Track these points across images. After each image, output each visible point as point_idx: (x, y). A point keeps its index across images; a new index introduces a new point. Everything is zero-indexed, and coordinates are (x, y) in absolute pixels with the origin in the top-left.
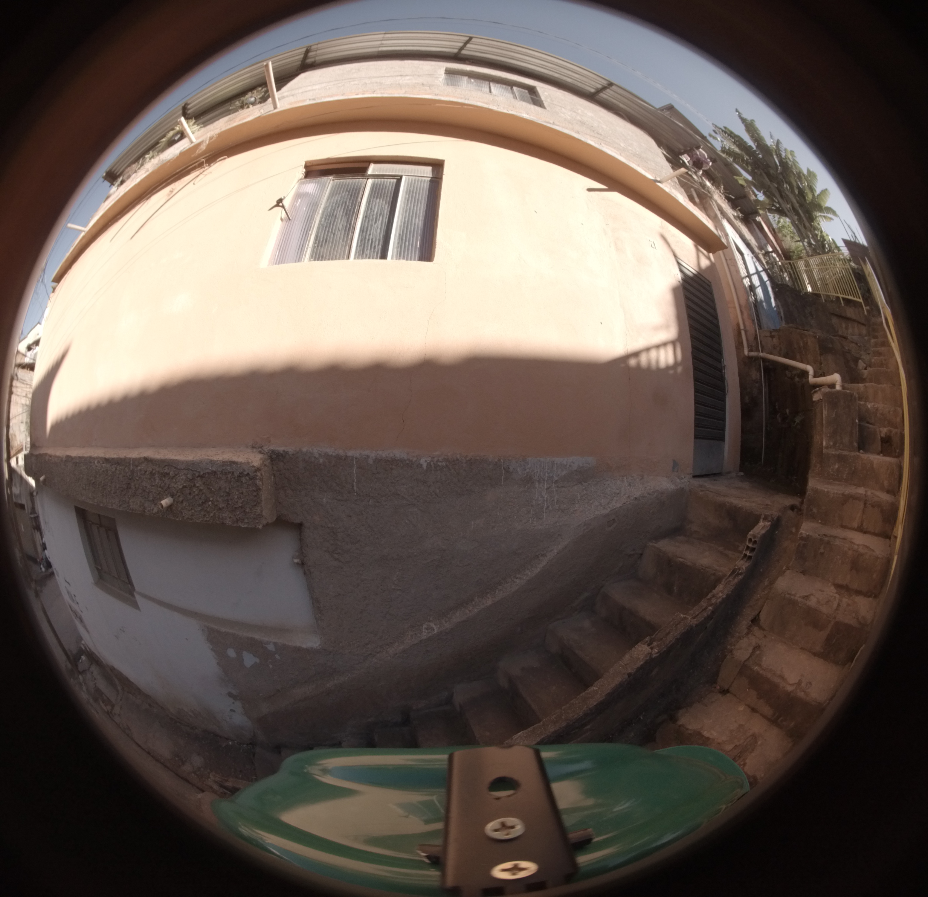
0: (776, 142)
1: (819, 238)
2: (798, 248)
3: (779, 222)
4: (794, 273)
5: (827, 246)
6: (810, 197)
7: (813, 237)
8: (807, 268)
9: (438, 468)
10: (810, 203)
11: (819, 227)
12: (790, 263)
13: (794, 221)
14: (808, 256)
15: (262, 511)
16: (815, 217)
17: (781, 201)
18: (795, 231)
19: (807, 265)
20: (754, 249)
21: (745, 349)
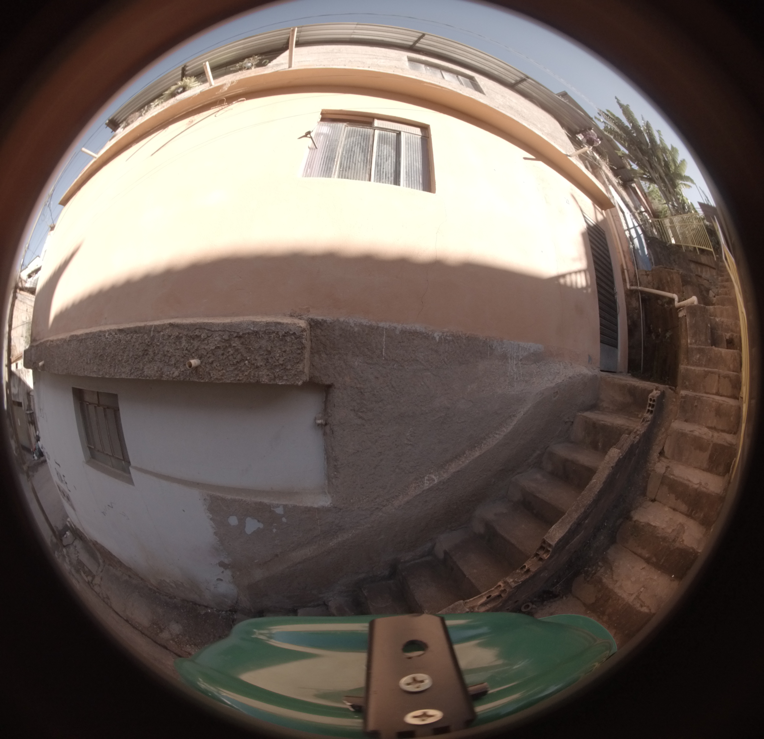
0: (646, 123)
1: (680, 201)
2: (664, 208)
3: (649, 188)
4: (662, 229)
5: (686, 208)
6: (673, 168)
7: (676, 201)
8: (672, 225)
9: (447, 341)
10: (673, 173)
11: (680, 193)
12: (658, 221)
13: (661, 187)
14: (672, 215)
15: (304, 368)
16: (677, 184)
17: (651, 171)
18: (662, 195)
19: (672, 222)
20: (631, 209)
21: (627, 284)
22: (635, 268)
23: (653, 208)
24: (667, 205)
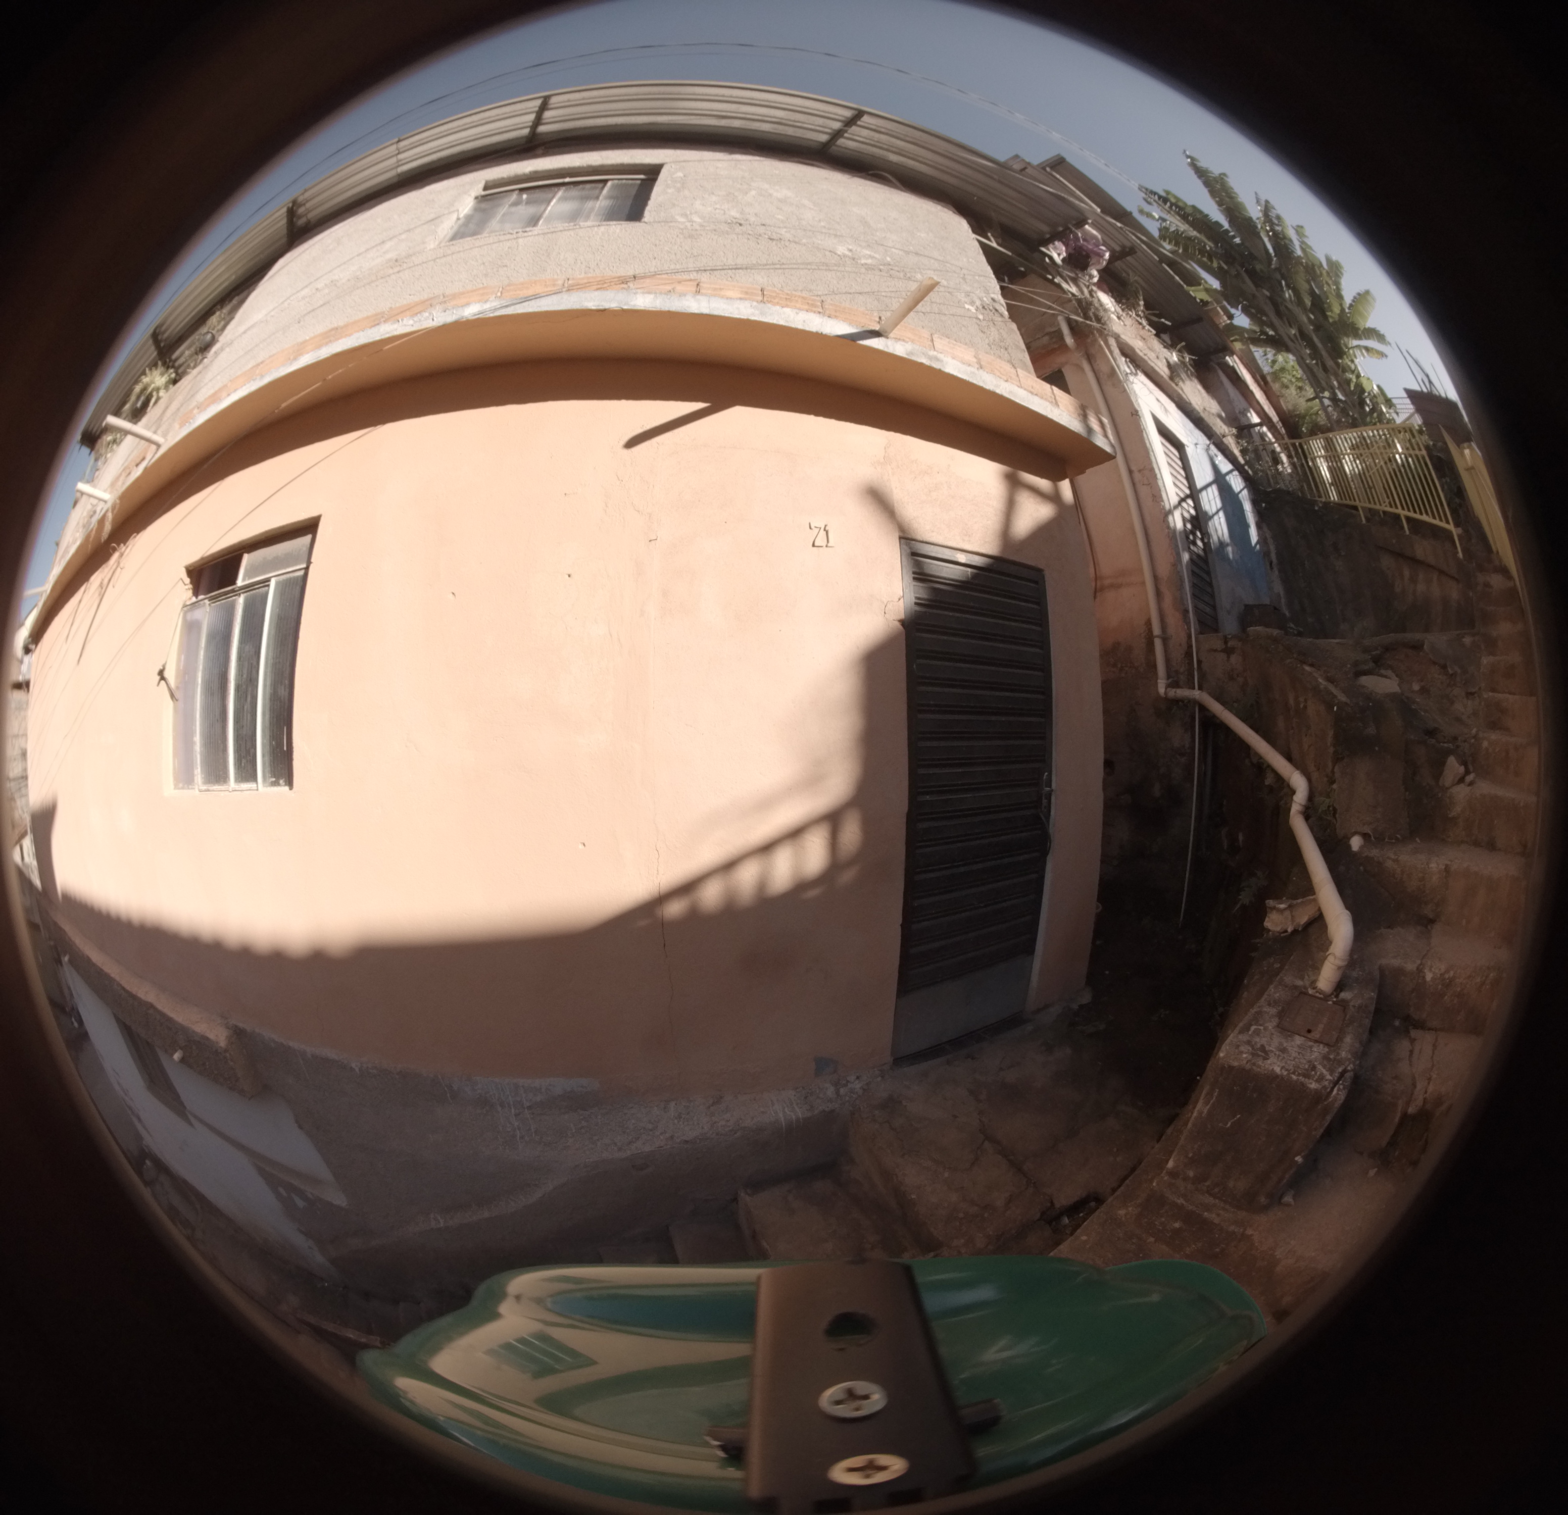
0: (1264, 206)
1: (1352, 388)
3: (1274, 362)
5: (1368, 402)
6: (1333, 309)
7: (1341, 387)
8: (1331, 455)
10: (1335, 322)
11: (1353, 367)
12: (1294, 445)
13: (1302, 358)
14: (1332, 427)
16: (1344, 349)
17: (1278, 323)
18: (1305, 377)
20: (1211, 428)
21: (1159, 681)
22: (1189, 629)
23: (1285, 408)
24: (1317, 400)
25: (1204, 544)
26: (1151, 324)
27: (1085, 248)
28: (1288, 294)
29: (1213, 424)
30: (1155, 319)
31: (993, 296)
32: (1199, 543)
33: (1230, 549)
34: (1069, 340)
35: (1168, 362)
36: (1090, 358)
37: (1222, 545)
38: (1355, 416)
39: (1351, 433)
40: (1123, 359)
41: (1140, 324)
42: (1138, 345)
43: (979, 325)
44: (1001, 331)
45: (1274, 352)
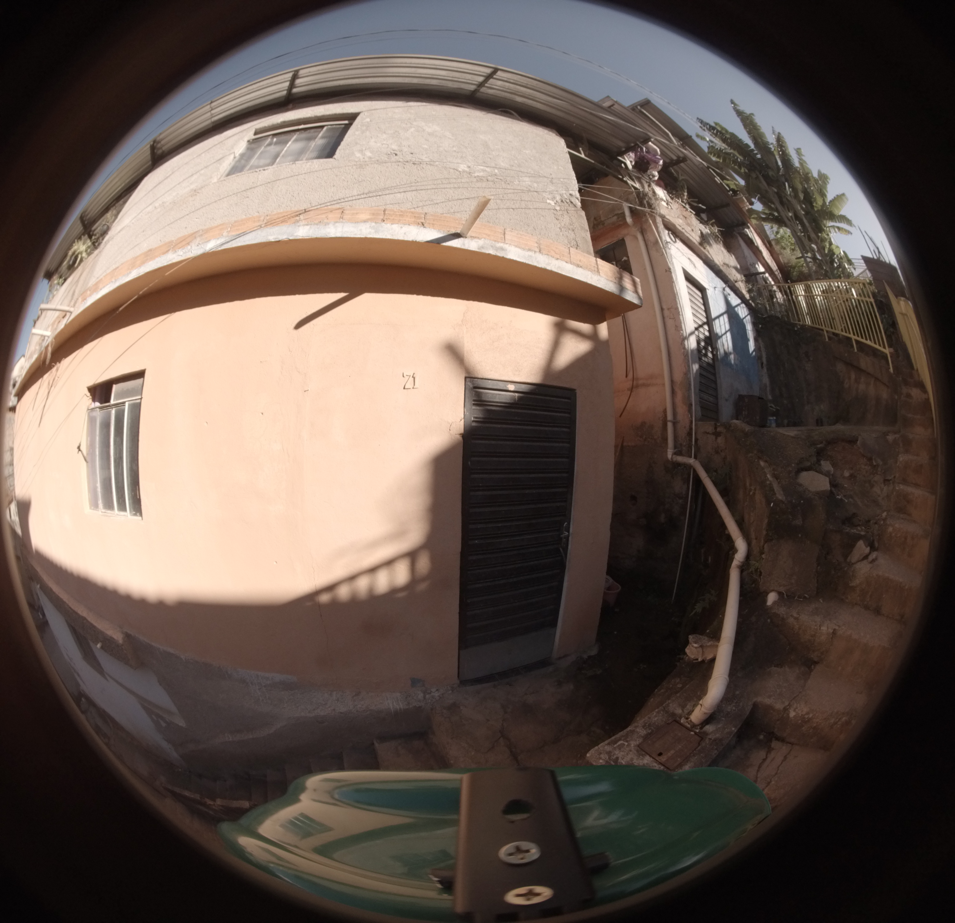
0: (777, 136)
1: (826, 252)
3: (777, 233)
5: (836, 260)
6: (819, 203)
7: (819, 251)
10: (819, 210)
11: (828, 239)
13: (795, 231)
14: (811, 278)
16: (824, 227)
18: (796, 243)
20: (727, 276)
21: (668, 450)
22: (691, 417)
23: (782, 262)
24: (803, 259)
25: (713, 355)
26: (692, 207)
27: (646, 158)
28: (788, 190)
29: (729, 274)
30: (695, 204)
31: (571, 192)
32: (710, 355)
33: (732, 357)
34: (629, 220)
35: (702, 233)
36: (643, 232)
37: (727, 354)
38: (827, 269)
39: (823, 282)
40: (667, 232)
41: (684, 207)
42: (679, 223)
43: (555, 214)
44: (572, 217)
45: (777, 226)
